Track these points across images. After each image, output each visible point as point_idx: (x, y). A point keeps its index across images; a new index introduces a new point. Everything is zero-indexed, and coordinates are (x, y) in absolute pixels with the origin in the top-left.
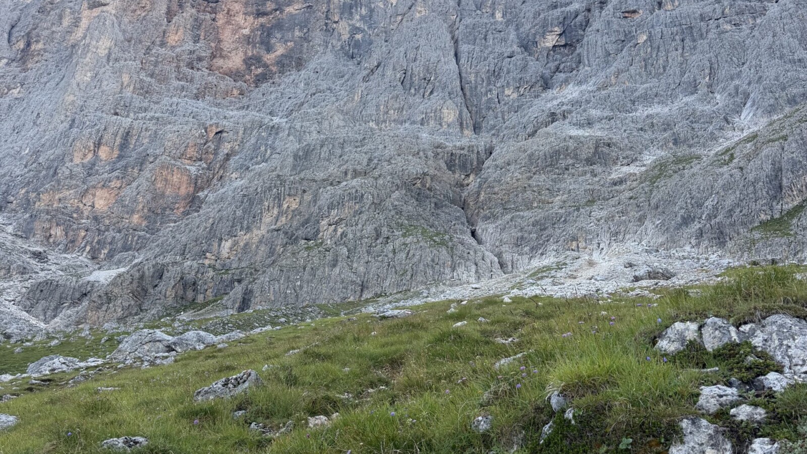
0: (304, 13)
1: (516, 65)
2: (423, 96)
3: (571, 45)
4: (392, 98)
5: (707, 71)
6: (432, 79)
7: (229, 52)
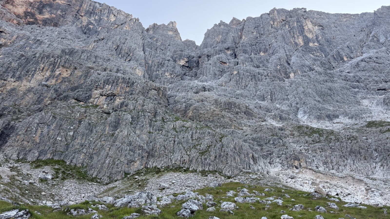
0: (66, 6)
1: (171, 65)
2: (125, 60)
3: (190, 68)
4: (110, 54)
5: (269, 94)
6: (131, 55)
7: (17, 5)
